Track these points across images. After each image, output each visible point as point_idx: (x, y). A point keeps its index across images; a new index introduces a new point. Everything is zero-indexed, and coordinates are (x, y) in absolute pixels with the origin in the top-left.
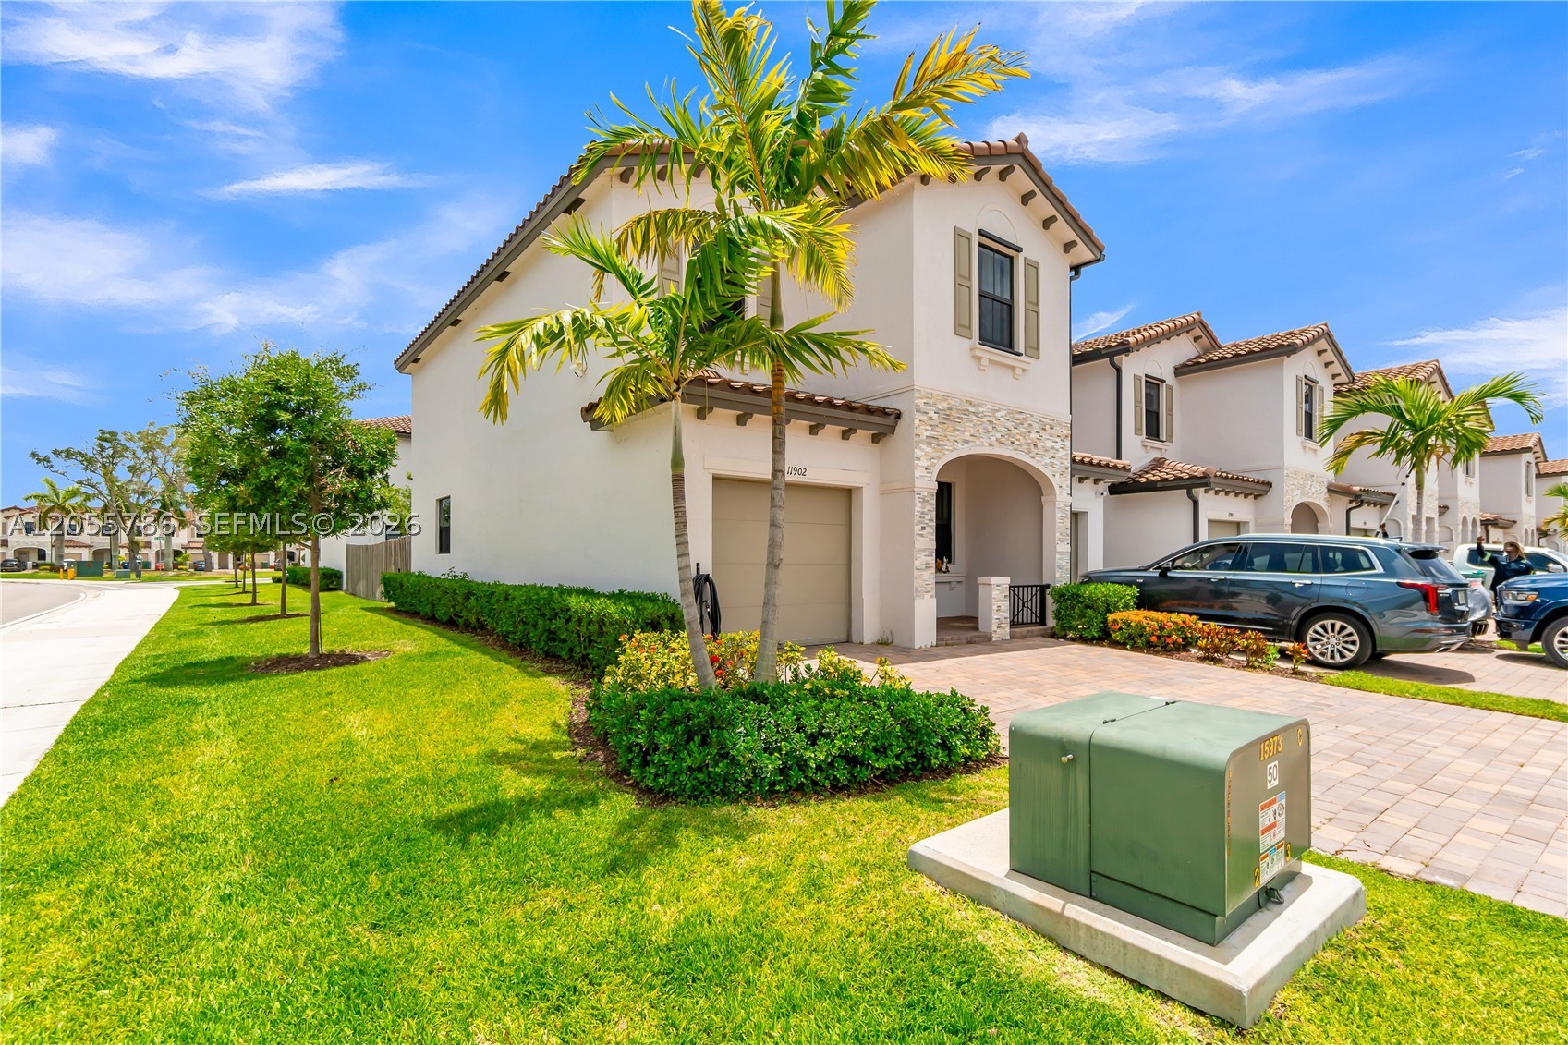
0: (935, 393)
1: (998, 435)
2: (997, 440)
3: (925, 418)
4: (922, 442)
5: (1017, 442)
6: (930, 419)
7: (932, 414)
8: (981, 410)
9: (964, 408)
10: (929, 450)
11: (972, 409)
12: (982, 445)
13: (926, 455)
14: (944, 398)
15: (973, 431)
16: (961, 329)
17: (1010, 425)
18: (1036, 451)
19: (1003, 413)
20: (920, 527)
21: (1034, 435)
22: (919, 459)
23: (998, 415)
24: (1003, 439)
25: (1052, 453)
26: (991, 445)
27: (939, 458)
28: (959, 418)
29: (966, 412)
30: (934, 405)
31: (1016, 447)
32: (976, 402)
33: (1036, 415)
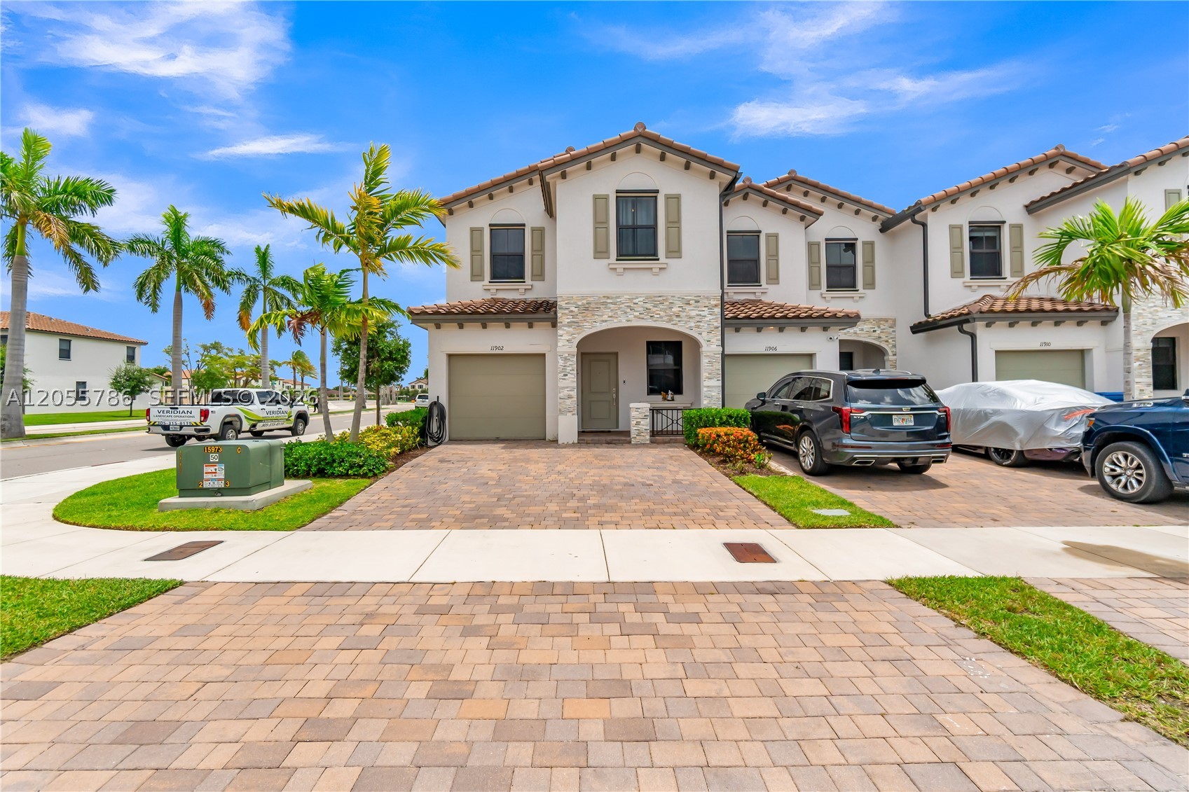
0: (574, 296)
1: (637, 314)
2: (635, 317)
3: (567, 311)
4: (564, 326)
5: (656, 316)
6: (572, 311)
7: (573, 309)
8: (619, 300)
9: (602, 301)
10: (571, 329)
11: (609, 301)
12: (620, 321)
13: (567, 333)
14: (583, 298)
15: (610, 314)
16: (600, 253)
17: (648, 306)
18: (678, 319)
19: (641, 299)
20: (562, 374)
21: (675, 309)
22: (561, 336)
23: (634, 301)
24: (642, 316)
25: (698, 319)
26: (628, 321)
27: (579, 334)
28: (597, 308)
29: (604, 304)
30: (575, 303)
31: (654, 319)
32: (614, 296)
33: (677, 296)
